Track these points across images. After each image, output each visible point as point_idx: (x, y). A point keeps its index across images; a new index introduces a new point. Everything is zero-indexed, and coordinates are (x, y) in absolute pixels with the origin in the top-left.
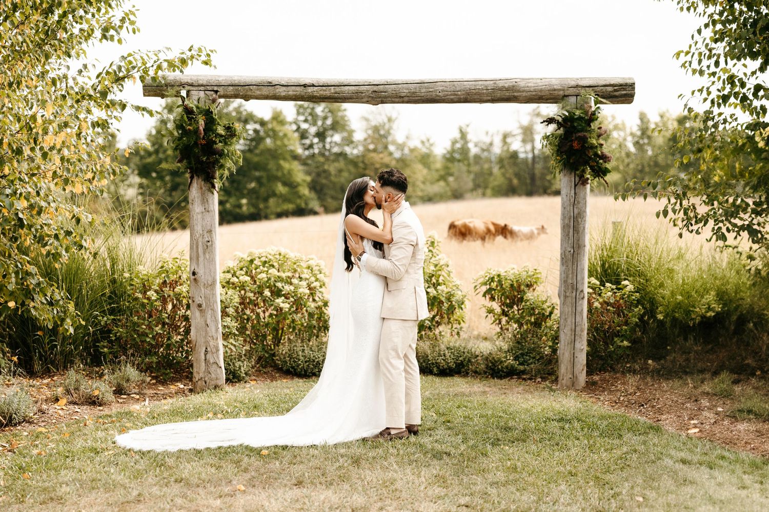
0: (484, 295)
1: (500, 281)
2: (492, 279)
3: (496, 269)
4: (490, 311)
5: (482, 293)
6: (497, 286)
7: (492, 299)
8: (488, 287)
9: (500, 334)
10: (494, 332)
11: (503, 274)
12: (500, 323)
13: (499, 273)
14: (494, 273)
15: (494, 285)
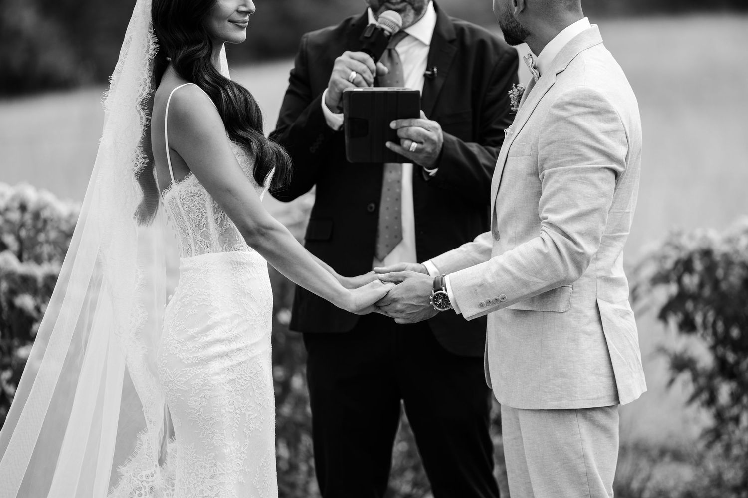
0: (663, 315)
1: (710, 269)
2: (686, 265)
3: (699, 233)
4: (681, 364)
5: (656, 310)
6: (701, 285)
7: (687, 326)
8: (673, 289)
9: (715, 434)
10: (695, 431)
11: (720, 247)
12: (711, 401)
13: (704, 246)
14: (691, 245)
15: (691, 282)
